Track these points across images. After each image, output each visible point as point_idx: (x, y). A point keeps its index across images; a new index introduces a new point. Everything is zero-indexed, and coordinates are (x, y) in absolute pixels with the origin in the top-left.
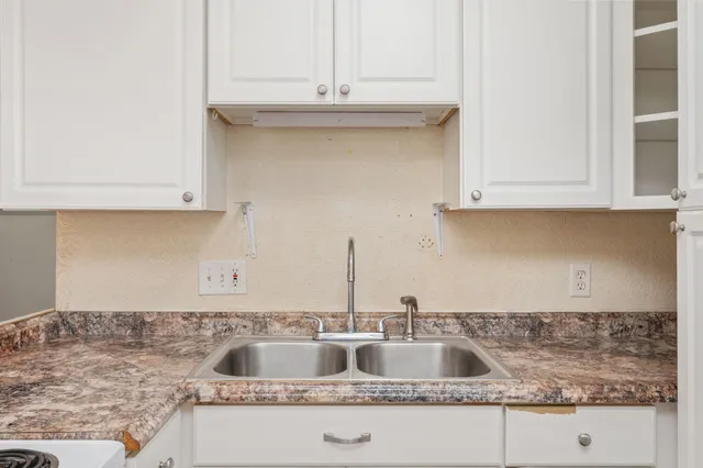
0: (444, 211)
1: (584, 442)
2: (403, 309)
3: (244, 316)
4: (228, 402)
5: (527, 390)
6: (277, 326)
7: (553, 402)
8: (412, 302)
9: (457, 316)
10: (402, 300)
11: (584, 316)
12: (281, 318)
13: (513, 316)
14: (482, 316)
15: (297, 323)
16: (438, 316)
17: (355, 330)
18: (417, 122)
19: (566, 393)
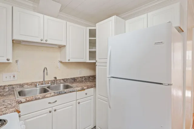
0: (61, 62)
1: (86, 94)
2: (54, 79)
3: (17, 85)
4: (29, 101)
5: (79, 88)
6: (26, 86)
7: (83, 89)
8: (56, 78)
9: (63, 79)
10: (54, 78)
11: (81, 77)
12: (27, 84)
13: (71, 78)
14: (66, 79)
15: (31, 85)
16: (59, 80)
17: (45, 84)
18: (57, 47)
19: (84, 88)
